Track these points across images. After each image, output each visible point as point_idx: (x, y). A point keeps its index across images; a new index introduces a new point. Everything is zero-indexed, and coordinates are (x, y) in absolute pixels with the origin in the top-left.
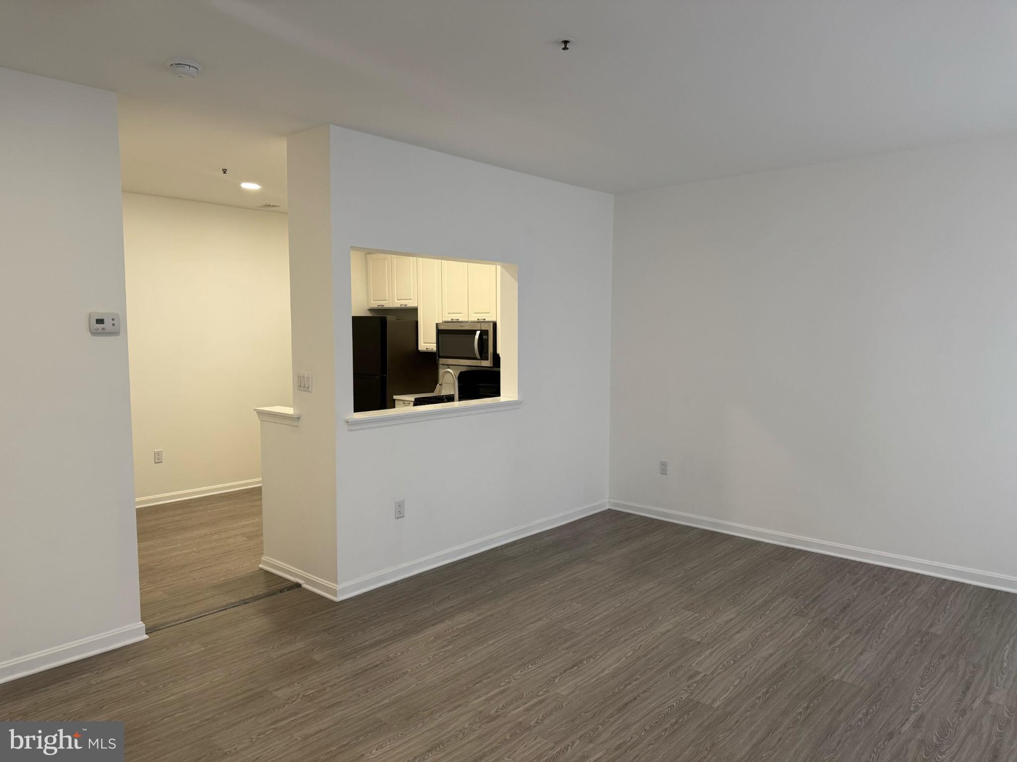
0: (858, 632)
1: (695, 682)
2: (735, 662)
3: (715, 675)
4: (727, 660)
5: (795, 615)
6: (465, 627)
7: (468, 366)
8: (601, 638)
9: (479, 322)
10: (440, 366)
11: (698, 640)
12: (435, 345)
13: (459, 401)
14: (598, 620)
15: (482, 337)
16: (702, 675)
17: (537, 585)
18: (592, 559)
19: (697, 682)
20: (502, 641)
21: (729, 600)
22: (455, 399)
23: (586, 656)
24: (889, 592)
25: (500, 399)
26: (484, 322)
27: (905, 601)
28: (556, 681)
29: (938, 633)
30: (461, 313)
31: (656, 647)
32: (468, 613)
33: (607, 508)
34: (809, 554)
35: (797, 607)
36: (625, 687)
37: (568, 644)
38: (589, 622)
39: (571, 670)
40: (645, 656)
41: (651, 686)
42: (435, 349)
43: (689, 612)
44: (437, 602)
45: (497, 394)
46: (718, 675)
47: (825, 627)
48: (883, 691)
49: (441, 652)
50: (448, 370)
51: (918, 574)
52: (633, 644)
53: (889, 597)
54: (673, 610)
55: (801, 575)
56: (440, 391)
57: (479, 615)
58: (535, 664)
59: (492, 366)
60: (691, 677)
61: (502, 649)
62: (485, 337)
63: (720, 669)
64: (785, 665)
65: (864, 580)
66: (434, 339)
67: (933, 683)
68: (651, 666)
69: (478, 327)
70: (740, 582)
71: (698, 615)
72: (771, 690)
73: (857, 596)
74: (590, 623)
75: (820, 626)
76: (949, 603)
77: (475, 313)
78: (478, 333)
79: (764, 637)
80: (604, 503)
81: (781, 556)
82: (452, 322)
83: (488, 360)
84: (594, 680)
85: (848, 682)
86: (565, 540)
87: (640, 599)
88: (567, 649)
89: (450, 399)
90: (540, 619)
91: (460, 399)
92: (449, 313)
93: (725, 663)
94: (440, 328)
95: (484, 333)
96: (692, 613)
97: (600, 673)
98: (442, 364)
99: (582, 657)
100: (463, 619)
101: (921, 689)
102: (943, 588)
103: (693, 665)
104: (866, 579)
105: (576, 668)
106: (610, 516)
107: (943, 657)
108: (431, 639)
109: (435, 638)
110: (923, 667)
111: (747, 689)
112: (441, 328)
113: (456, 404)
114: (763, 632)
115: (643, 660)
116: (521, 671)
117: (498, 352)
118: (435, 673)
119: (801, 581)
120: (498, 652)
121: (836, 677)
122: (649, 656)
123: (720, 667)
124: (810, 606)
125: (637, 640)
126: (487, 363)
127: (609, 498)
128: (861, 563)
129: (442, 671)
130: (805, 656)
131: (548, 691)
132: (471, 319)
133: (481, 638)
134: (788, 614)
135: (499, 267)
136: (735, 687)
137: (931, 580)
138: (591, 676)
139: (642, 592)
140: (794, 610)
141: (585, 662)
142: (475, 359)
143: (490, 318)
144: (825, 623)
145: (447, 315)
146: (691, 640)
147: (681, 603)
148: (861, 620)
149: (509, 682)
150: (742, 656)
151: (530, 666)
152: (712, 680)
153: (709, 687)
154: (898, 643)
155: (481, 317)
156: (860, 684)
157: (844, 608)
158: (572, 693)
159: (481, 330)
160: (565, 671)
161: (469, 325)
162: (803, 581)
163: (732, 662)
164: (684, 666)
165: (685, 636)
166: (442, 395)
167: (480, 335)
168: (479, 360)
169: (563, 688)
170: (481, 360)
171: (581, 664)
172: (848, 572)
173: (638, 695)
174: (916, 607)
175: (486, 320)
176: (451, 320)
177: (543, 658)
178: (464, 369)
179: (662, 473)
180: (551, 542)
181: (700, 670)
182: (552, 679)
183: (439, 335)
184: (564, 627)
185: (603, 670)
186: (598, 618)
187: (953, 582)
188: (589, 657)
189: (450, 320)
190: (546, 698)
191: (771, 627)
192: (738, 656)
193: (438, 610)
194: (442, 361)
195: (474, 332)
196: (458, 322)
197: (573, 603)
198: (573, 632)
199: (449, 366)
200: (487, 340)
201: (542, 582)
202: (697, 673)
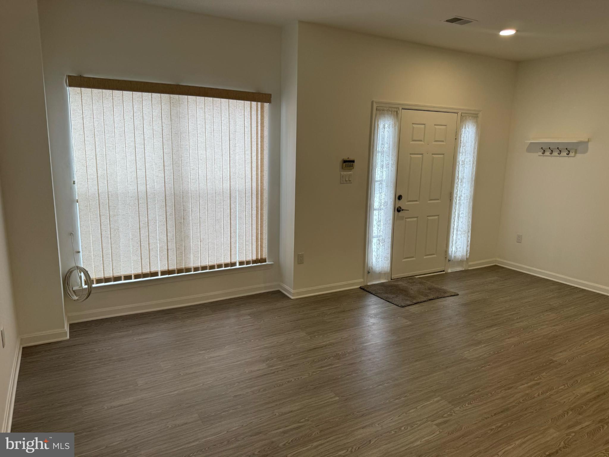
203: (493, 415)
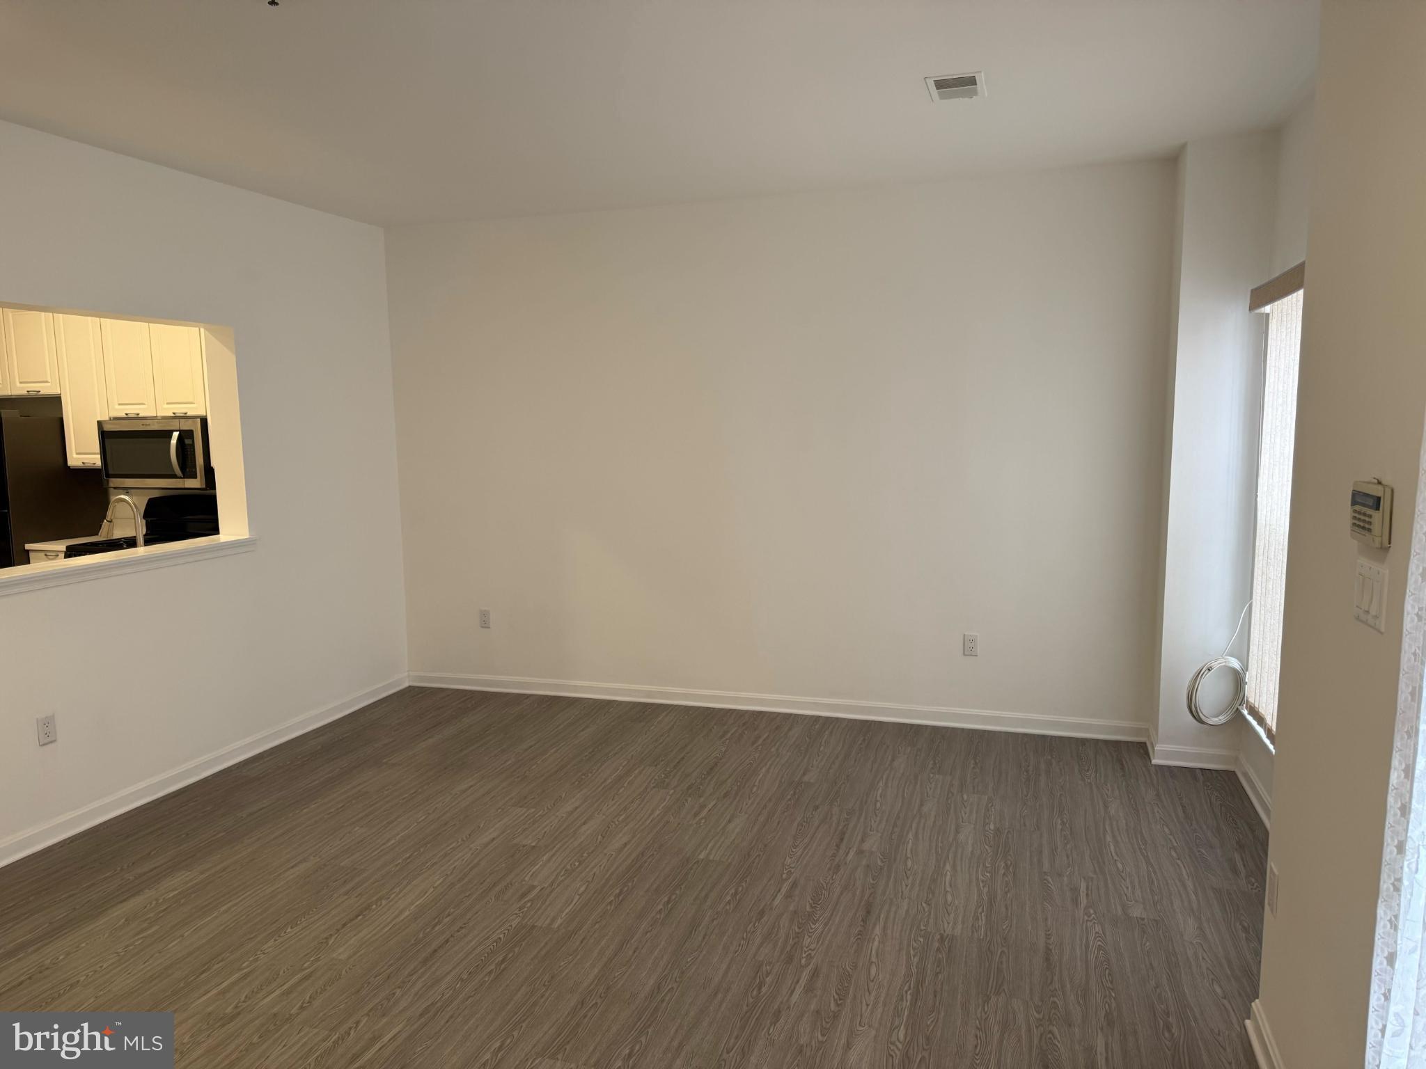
0: (726, 795)
1: (528, 901)
2: (580, 863)
3: (555, 885)
4: (571, 862)
5: (654, 787)
6: (180, 893)
7: (163, 489)
8: (397, 868)
9: (175, 417)
10: (112, 490)
11: (533, 844)
12: (99, 456)
13: (145, 545)
14: (393, 844)
15: (184, 442)
16: (539, 888)
17: (297, 812)
18: (385, 760)
19: (532, 900)
20: (242, 903)
21: (574, 783)
22: (138, 541)
23: (375, 898)
24: (760, 741)
25: (219, 539)
26: (185, 417)
27: (777, 749)
28: (330, 943)
29: (812, 781)
30: (144, 404)
31: (478, 864)
32: (184, 872)
33: (406, 684)
34: (670, 709)
35: (656, 777)
36: (433, 928)
37: (348, 887)
38: (379, 850)
39: (354, 922)
40: (459, 881)
41: (470, 919)
42: (99, 463)
43: (521, 809)
44: (128, 866)
45: (215, 530)
46: (558, 885)
47: (690, 796)
48: (754, 863)
49: (138, 939)
50: (123, 496)
51: (791, 715)
52: (443, 868)
53: (760, 747)
54: (499, 811)
55: (662, 736)
56: (110, 530)
57: (202, 873)
58: (297, 925)
59: (204, 486)
60: (524, 895)
61: (243, 915)
62: (188, 442)
63: (562, 876)
64: (642, 854)
65: (733, 731)
66: (96, 447)
67: (806, 841)
68: (469, 892)
69: (175, 425)
70: (587, 757)
71: (533, 810)
72: (626, 889)
73: (726, 751)
74: (381, 851)
75: (683, 795)
76: (823, 743)
77: (168, 404)
78: (176, 434)
79: (617, 823)
80: (403, 679)
81: (638, 716)
82: (127, 418)
83: (196, 477)
84: (388, 928)
85: (715, 859)
86: (341, 740)
87: (454, 804)
88: (347, 893)
89: (131, 543)
90: (305, 860)
91: (148, 542)
92: (119, 404)
93: (569, 867)
94: (105, 429)
95: (186, 436)
96: (525, 810)
97: (397, 917)
98: (115, 488)
99: (369, 901)
100: (179, 881)
101: (794, 850)
102: (817, 727)
103: (526, 879)
104: (766, 735)
105: (360, 917)
106: (413, 698)
107: (816, 808)
108: (120, 923)
109: (126, 921)
110: (795, 824)
111: (596, 895)
112: (107, 428)
113: (141, 551)
114: (616, 816)
115: (459, 885)
116: (275, 940)
117: (212, 465)
118: (129, 974)
119: (661, 744)
120: (236, 920)
121: (702, 856)
122: (466, 880)
123: (562, 874)
124: (672, 774)
125: (449, 861)
126: (195, 483)
127: (408, 671)
128: (730, 710)
129: (142, 967)
130: (666, 837)
131: (318, 960)
132: (161, 414)
133: (206, 906)
134: (646, 788)
135: (202, 330)
136: (581, 895)
137: (805, 719)
138: (382, 926)
139: (457, 794)
140: (653, 781)
141: (374, 906)
142: (174, 476)
143: (196, 410)
144: (690, 791)
145: (117, 407)
146: (524, 846)
147: (512, 799)
148: (730, 780)
149: (256, 960)
150: (589, 855)
151: (289, 930)
152: (552, 892)
153: (547, 903)
154: (770, 800)
155: (180, 409)
156: (727, 860)
157: (711, 769)
158: (355, 954)
159: (180, 431)
160: (344, 925)
161: (159, 423)
162: (664, 744)
163: (577, 864)
164: (515, 883)
165: (515, 842)
166: (114, 538)
167: (180, 439)
168: (181, 478)
169: (341, 950)
170: (184, 478)
171: (367, 911)
172: (715, 724)
173: (452, 936)
174: (789, 754)
175: (188, 415)
176: (125, 416)
177: (309, 914)
178: (156, 494)
179: (482, 627)
180: (319, 747)
181: (536, 883)
182: (325, 941)
183: (107, 441)
184: (342, 864)
185: (401, 912)
186: (393, 842)
187: (828, 719)
188: (380, 899)
189: (123, 415)
190: (315, 969)
191: (625, 809)
192: (585, 855)
193: (131, 878)
194: (114, 482)
195: (168, 434)
196: (137, 418)
197: (355, 827)
198: (355, 869)
199: (127, 490)
200: (193, 445)
201: (306, 806)
202: (534, 887)
203: (452, 939)
